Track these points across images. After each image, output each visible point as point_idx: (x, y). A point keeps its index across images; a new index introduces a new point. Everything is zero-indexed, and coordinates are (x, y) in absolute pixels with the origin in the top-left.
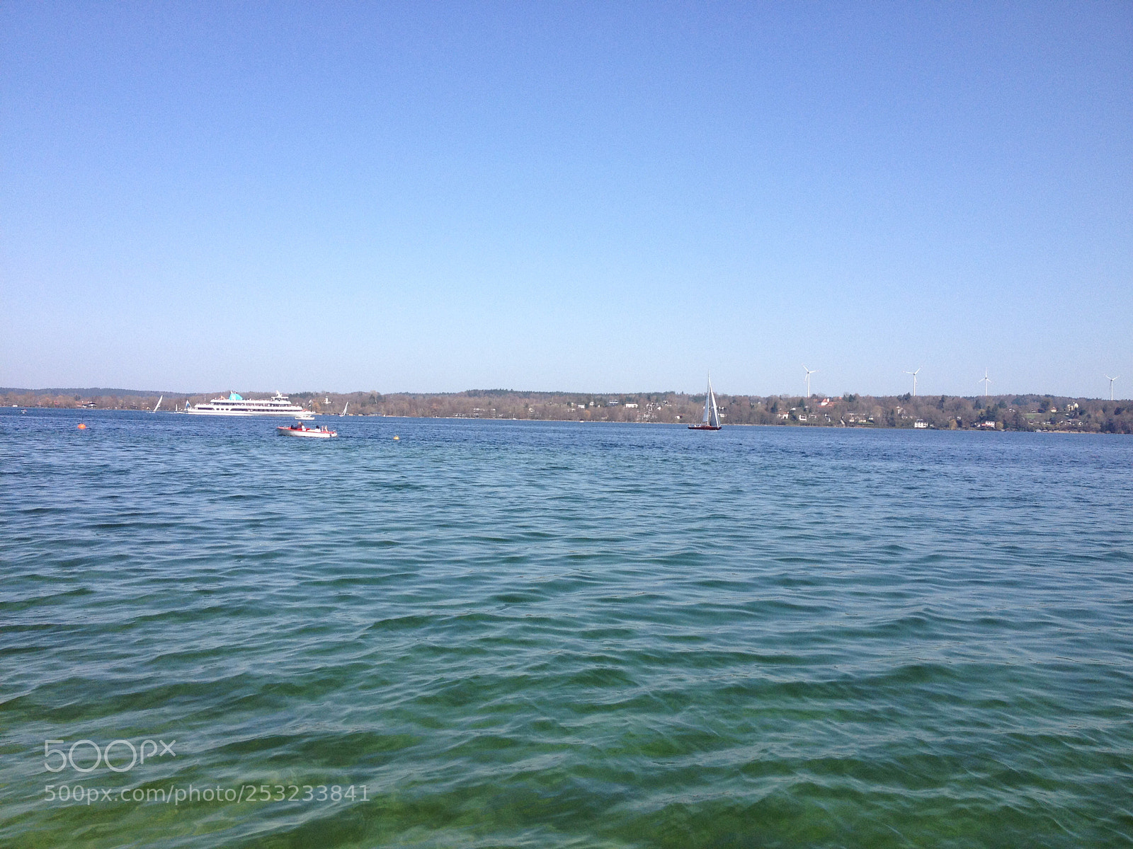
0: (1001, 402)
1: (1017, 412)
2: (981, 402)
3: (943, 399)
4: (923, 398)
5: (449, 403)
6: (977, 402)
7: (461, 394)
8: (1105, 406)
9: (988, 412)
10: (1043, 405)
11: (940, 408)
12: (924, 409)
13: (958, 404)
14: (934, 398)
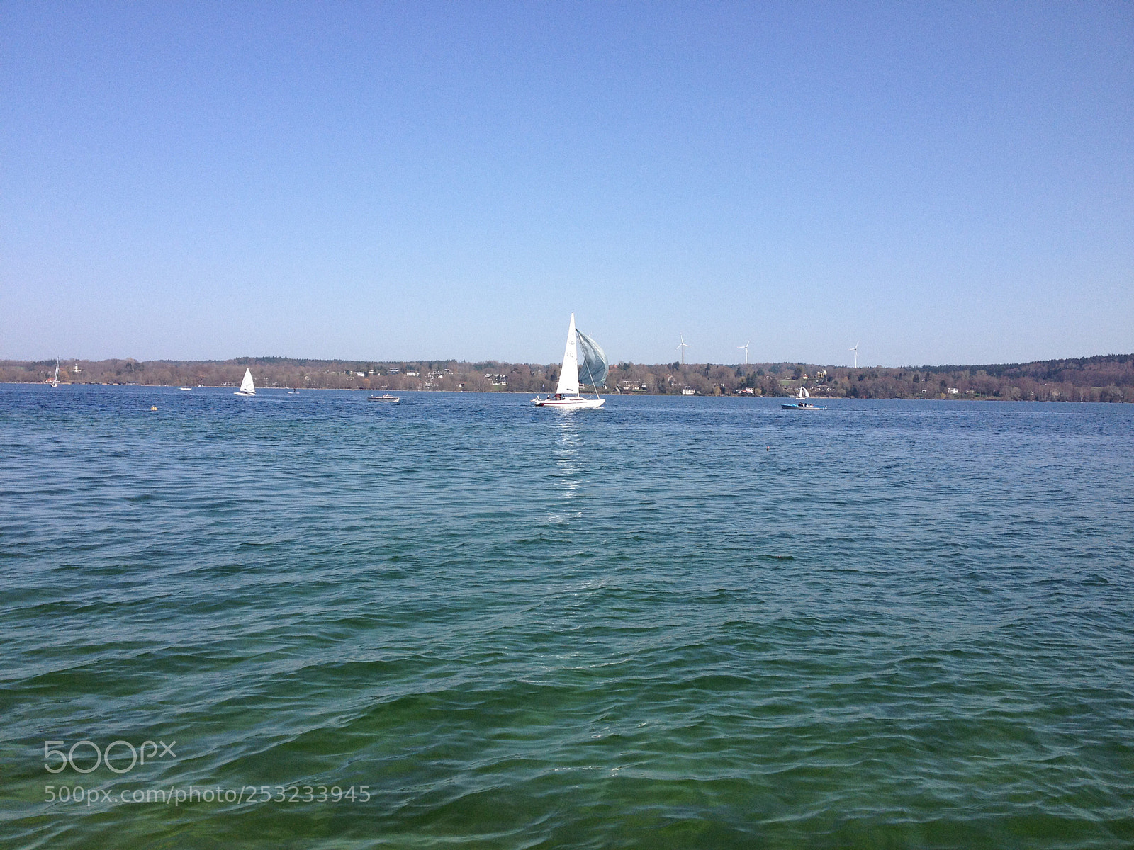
0: (760, 370)
1: (774, 379)
2: (742, 370)
3: (709, 366)
4: (691, 366)
5: (217, 372)
6: (739, 370)
7: (229, 362)
8: (850, 373)
9: (748, 379)
10: (795, 373)
11: (706, 376)
12: (691, 376)
13: (721, 372)
14: (700, 366)
